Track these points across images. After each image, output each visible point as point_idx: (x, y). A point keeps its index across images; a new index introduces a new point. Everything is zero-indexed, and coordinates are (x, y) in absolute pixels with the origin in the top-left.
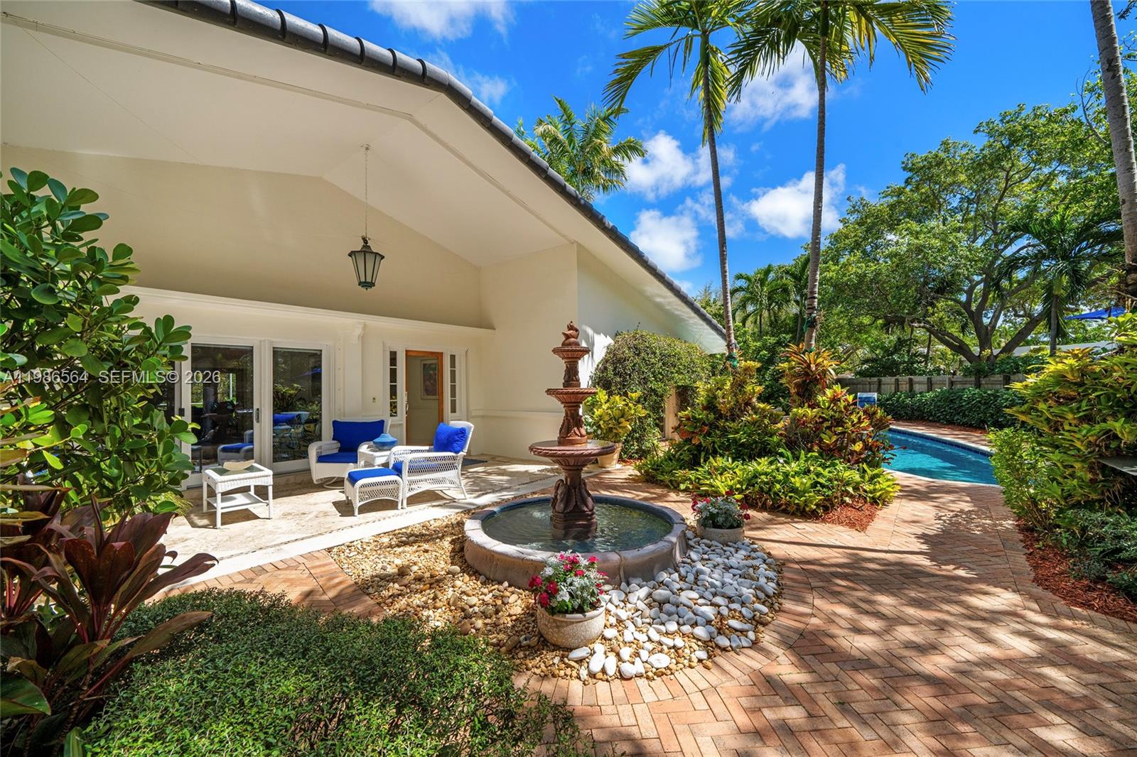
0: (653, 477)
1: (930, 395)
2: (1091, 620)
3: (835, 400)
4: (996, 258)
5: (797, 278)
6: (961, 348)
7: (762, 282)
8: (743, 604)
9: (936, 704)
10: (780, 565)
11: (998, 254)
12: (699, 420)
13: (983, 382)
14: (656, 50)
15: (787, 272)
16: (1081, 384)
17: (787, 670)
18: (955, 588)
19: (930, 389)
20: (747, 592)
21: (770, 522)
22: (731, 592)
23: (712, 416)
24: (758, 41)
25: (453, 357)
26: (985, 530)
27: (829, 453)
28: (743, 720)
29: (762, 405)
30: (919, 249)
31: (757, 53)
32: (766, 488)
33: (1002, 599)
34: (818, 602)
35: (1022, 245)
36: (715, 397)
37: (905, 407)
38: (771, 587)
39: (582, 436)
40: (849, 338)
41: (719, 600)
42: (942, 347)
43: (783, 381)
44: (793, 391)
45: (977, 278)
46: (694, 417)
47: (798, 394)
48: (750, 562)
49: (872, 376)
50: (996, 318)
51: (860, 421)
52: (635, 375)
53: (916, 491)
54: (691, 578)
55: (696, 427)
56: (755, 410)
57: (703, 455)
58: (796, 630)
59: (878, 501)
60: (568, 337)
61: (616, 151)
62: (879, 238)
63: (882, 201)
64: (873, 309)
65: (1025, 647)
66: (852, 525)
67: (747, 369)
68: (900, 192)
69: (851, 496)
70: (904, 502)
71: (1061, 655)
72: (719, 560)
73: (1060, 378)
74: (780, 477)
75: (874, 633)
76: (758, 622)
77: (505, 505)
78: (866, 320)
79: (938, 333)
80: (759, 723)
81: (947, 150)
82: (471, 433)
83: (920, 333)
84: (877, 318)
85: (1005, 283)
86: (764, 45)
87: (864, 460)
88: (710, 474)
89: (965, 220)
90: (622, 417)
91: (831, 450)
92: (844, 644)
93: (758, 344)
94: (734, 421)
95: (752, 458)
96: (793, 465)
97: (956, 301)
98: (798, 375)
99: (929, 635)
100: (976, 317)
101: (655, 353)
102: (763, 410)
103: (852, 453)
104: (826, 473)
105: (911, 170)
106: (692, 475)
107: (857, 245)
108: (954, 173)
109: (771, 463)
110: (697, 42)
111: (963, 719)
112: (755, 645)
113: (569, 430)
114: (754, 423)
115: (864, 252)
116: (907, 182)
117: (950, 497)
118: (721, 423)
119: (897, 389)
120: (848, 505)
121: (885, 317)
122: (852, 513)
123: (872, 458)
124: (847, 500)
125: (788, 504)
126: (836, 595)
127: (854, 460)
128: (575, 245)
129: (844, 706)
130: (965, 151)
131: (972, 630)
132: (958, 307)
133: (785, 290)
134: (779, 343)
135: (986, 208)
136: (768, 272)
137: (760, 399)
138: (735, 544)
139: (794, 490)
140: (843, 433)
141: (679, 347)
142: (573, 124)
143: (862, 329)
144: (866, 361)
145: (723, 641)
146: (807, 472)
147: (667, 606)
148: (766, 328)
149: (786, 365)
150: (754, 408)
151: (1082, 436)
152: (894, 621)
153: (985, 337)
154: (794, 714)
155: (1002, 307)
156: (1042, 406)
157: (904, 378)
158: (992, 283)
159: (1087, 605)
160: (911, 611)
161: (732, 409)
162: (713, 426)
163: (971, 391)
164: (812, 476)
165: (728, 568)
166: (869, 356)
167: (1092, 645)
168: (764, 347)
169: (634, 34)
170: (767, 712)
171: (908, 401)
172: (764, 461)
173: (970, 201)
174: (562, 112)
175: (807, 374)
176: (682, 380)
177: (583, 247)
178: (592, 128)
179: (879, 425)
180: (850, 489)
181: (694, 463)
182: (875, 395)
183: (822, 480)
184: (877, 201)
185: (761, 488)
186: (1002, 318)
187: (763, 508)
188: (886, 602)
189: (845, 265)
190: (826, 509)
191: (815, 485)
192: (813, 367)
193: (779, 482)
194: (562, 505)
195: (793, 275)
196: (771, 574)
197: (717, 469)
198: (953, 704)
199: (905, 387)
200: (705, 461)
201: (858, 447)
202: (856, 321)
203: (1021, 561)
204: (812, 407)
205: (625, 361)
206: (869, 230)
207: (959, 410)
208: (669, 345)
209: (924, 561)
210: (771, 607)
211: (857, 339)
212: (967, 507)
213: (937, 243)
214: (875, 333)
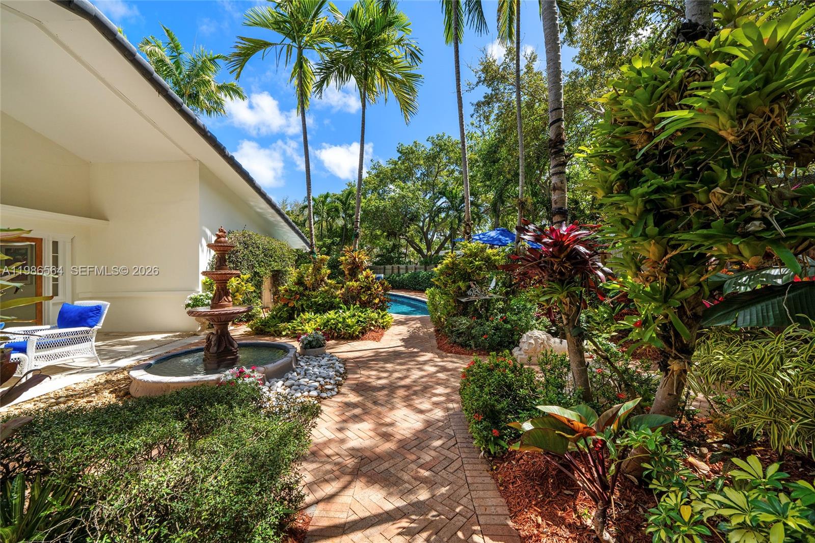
0: (262, 330)
1: (406, 275)
2: (451, 357)
3: (367, 277)
4: (433, 207)
5: (344, 203)
6: (420, 251)
7: (323, 203)
8: (330, 379)
9: (406, 393)
10: (344, 361)
11: (435, 204)
12: (293, 291)
13: (428, 268)
14: (266, 44)
15: (338, 199)
16: (452, 268)
17: (353, 398)
18: (413, 355)
19: (407, 272)
20: (332, 373)
21: (337, 344)
22: (324, 375)
23: (301, 289)
24: (332, 67)
25: (55, 244)
26: (424, 333)
27: (364, 305)
28: (338, 419)
29: (330, 281)
30: (404, 197)
31: (330, 73)
32: (333, 327)
33: (428, 356)
34: (362, 372)
35: (442, 202)
36: (303, 277)
37: (396, 282)
38: (342, 370)
39: (229, 302)
40: (370, 242)
41: (319, 379)
42: (412, 249)
43: (341, 267)
44: (347, 272)
45: (427, 215)
46: (290, 290)
47: (349, 274)
48: (331, 362)
49: (381, 264)
50: (433, 236)
51: (378, 288)
52: (245, 263)
53: (401, 322)
54: (303, 373)
55: (291, 296)
56: (326, 284)
57: (296, 312)
58: (355, 384)
59: (385, 327)
60: (219, 237)
61: (220, 88)
62: (385, 186)
63: (388, 166)
64: (382, 227)
65: (433, 369)
66: (374, 339)
67: (322, 260)
68: (395, 163)
69: (374, 326)
70: (396, 326)
71: (444, 369)
72: (316, 363)
73: (447, 265)
74: (341, 320)
75: (385, 378)
76: (338, 385)
77: (158, 358)
78: (379, 233)
79: (411, 242)
80: (344, 418)
81: (416, 147)
82: (107, 310)
83: (403, 242)
84: (384, 232)
85: (436, 219)
86: (334, 71)
87: (379, 308)
88: (301, 323)
89: (422, 184)
90: (237, 292)
91: (365, 303)
92: (374, 384)
93: (321, 243)
94: (314, 291)
95: (325, 312)
96: (347, 313)
97: (419, 226)
98: (350, 264)
99: (405, 373)
100: (425, 234)
101: (258, 247)
102: (331, 284)
103: (375, 303)
104: (363, 315)
105: (401, 153)
106: (289, 325)
107: (375, 189)
108: (418, 159)
109: (336, 313)
110: (295, 51)
111: (413, 395)
112: (338, 393)
113: (220, 298)
114: (326, 291)
115: (379, 193)
116: (399, 159)
117: (413, 322)
118: (307, 292)
119: (393, 272)
120: (373, 330)
121: (388, 232)
122: (374, 334)
123: (382, 307)
124: (372, 328)
125: (345, 334)
126: (370, 368)
127: (376, 307)
128: (198, 163)
129: (375, 403)
130: (423, 149)
131: (418, 368)
132: (419, 229)
133: (337, 210)
134: (333, 243)
135: (431, 180)
136: (327, 196)
137: (329, 278)
138: (323, 355)
139: (348, 326)
140: (370, 294)
141: (275, 244)
142: (180, 54)
143: (377, 237)
144: (378, 256)
145: (324, 395)
146: (354, 316)
147: (293, 387)
148: (325, 233)
149: (343, 258)
150: (325, 283)
151: (451, 289)
152: (391, 372)
153: (429, 245)
154: (357, 411)
155: (436, 231)
156: (442, 277)
157: (396, 266)
158: (432, 220)
159: (451, 352)
160: (398, 367)
161: (313, 284)
162: (302, 295)
163: (423, 273)
164: (357, 317)
165: (320, 366)
166: (380, 253)
167: (451, 364)
168: (324, 245)
169: (250, 25)
170: (347, 414)
171: (397, 278)
172: (332, 312)
173: (424, 175)
174: (169, 40)
175: (354, 263)
176: (276, 266)
177: (204, 165)
178: (200, 64)
179: (386, 289)
180: (373, 322)
181: (290, 318)
182: (382, 276)
183: (361, 319)
184: (385, 165)
185: (331, 327)
186: (435, 236)
187: (333, 338)
188: (389, 366)
189: (369, 200)
190: (363, 334)
191: (357, 322)
192: (357, 259)
193: (340, 322)
194: (215, 348)
195: (341, 201)
196: (341, 365)
197: (305, 320)
198: (411, 392)
199: (396, 271)
200: (297, 316)
201: (377, 301)
202: (374, 233)
203: (434, 342)
204: (356, 281)
205: (237, 252)
206: (381, 181)
207: (418, 283)
208: (268, 242)
209: (402, 349)
210: (343, 377)
211: (374, 243)
212: (418, 325)
213: (411, 195)
214: (382, 239)
